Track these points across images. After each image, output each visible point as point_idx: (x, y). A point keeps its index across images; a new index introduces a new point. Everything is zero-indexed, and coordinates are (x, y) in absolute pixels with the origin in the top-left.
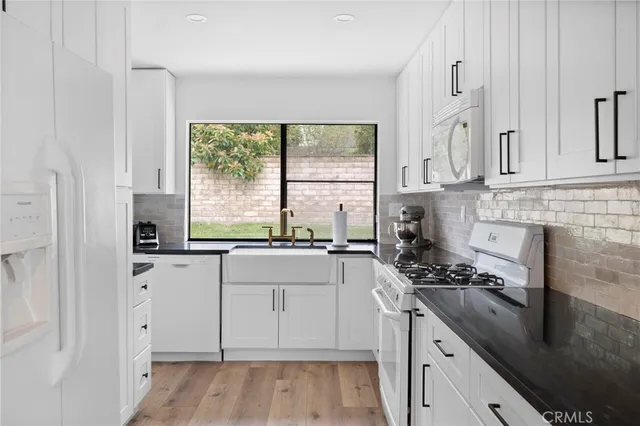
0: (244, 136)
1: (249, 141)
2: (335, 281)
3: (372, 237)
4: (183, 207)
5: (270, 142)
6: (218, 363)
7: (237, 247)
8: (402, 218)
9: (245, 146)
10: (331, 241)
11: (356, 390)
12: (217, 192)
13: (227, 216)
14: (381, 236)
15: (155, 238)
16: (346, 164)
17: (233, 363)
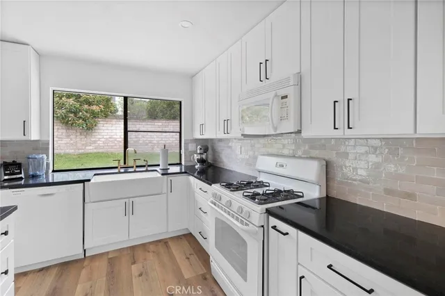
0: (86, 107)
1: (89, 109)
2: (166, 192)
3: (179, 162)
4: (48, 149)
5: (101, 111)
6: (82, 259)
7: (95, 175)
8: (198, 152)
9: (87, 112)
10: (159, 165)
11: (187, 260)
12: (68, 136)
13: (75, 149)
14: (185, 161)
15: (21, 173)
16: (143, 123)
17: (94, 257)
